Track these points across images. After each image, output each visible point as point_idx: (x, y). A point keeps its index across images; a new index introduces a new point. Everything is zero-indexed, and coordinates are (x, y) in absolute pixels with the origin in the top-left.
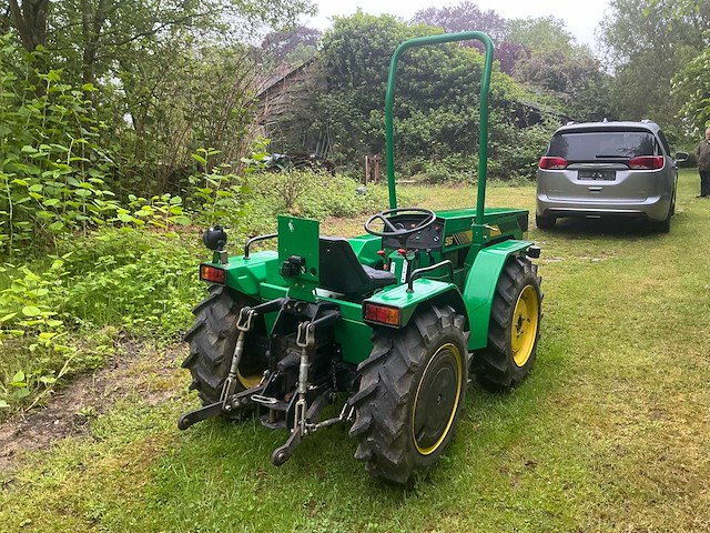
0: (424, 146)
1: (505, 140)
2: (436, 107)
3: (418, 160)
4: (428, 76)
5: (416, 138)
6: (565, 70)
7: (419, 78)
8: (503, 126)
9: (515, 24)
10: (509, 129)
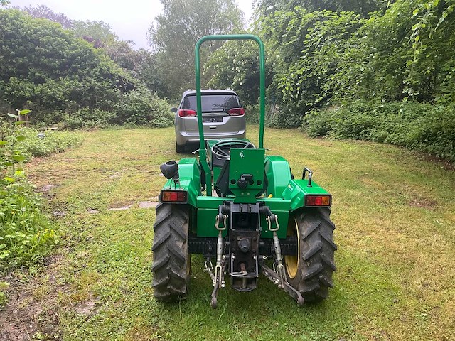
0: (59, 103)
1: (115, 100)
2: (64, 76)
3: (56, 113)
4: (54, 55)
5: (52, 97)
6: (131, 57)
7: (47, 56)
8: (113, 90)
9: (79, 24)
10: (117, 92)
